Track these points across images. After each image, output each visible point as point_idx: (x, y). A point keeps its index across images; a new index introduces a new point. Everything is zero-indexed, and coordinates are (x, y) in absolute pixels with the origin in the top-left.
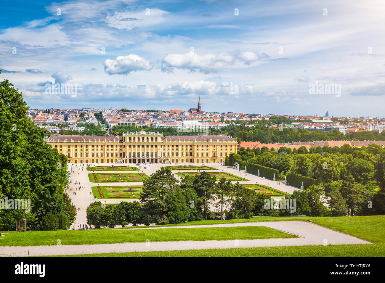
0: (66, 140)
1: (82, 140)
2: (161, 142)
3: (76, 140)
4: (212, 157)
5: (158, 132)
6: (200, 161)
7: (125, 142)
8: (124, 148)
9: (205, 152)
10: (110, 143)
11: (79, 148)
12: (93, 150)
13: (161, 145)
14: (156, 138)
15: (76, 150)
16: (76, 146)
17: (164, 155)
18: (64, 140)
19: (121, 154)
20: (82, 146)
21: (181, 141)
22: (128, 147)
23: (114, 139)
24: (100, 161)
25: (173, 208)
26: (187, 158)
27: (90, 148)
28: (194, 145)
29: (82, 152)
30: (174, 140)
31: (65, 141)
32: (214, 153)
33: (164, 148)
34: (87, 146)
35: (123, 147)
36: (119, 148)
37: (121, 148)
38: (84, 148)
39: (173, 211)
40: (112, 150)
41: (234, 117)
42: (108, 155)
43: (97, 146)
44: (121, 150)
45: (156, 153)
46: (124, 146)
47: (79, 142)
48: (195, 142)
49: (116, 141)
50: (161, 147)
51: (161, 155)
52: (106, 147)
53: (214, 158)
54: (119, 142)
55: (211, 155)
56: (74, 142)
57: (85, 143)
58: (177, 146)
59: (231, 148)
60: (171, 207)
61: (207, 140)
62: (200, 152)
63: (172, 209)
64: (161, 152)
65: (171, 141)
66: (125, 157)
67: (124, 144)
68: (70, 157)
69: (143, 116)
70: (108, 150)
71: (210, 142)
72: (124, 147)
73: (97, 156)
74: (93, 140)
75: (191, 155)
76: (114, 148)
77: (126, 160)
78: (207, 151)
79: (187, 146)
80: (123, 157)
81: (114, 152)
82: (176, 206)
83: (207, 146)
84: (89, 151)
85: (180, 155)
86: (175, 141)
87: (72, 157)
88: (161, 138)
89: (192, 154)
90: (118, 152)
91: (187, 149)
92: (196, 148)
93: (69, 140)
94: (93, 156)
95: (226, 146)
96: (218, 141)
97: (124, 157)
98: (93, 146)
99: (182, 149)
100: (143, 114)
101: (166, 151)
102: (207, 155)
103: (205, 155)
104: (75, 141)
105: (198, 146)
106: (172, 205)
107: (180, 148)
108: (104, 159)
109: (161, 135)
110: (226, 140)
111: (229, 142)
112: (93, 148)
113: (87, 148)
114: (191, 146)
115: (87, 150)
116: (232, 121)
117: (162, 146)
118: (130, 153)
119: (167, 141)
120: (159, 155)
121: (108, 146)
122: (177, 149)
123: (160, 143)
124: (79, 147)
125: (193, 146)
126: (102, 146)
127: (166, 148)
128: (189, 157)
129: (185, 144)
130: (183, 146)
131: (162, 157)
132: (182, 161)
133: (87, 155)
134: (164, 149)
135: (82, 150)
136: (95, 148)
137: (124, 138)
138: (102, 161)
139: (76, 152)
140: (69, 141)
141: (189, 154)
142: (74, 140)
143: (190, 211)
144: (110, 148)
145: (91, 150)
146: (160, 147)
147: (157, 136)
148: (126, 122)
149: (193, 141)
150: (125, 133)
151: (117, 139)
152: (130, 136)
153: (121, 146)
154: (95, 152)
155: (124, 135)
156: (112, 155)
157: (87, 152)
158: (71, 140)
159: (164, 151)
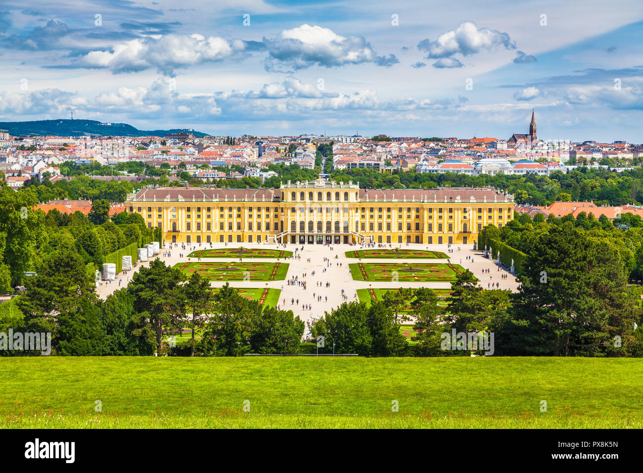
0: (169, 196)
1: (199, 196)
2: (355, 201)
3: (188, 196)
4: (460, 232)
5: (351, 183)
6: (435, 239)
7: (285, 201)
8: (283, 214)
9: (445, 222)
10: (255, 204)
11: (194, 214)
12: (222, 216)
13: (357, 209)
14: (346, 194)
15: (189, 216)
16: (189, 209)
17: (363, 228)
18: (165, 197)
19: (276, 224)
20: (199, 209)
21: (396, 200)
22: (289, 211)
23: (264, 196)
24: (235, 238)
25: (68, 333)
26: (410, 234)
27: (216, 213)
28: (423, 209)
29: (199, 220)
30: (383, 198)
31: (168, 199)
32: (465, 225)
33: (363, 214)
34: (209, 209)
35: (280, 210)
36: (272, 214)
37: (276, 213)
38: (204, 213)
39: (69, 340)
40: (259, 216)
41: (599, 151)
42: (250, 228)
43: (230, 209)
44: (276, 216)
45: (346, 224)
46: (282, 209)
47: (194, 200)
48: (426, 201)
49: (268, 200)
50: (357, 212)
51: (357, 227)
52: (247, 212)
53: (465, 235)
54: (272, 200)
55: (458, 228)
56: (184, 200)
57: (204, 203)
58: (389, 210)
59: (501, 215)
60: (64, 331)
61: (451, 198)
62: (435, 222)
63: (67, 335)
64: (357, 223)
65: (376, 201)
66: (285, 231)
67: (282, 204)
68: (177, 230)
69: (412, 151)
70: (250, 216)
71: (456, 201)
72: (282, 211)
73: (230, 228)
74: (222, 197)
75: (417, 228)
76: (263, 213)
77: (285, 237)
78: (451, 221)
79: (409, 210)
80: (280, 231)
81: (264, 221)
82: (75, 330)
83: (451, 210)
84: (214, 218)
85: (394, 228)
86: (385, 201)
87: (180, 229)
88: (357, 193)
89: (420, 227)
90: (272, 221)
91: (409, 217)
92: (426, 214)
93: (174, 196)
94: (222, 228)
95: (490, 210)
96: (473, 199)
97: (282, 231)
98: (222, 209)
99: (400, 217)
100: (413, 146)
101: (367, 221)
102: (450, 228)
103: (445, 228)
104: (187, 200)
105: (430, 210)
106: (66, 327)
107: (395, 213)
108: (243, 234)
109: (357, 187)
110: (491, 197)
111: (496, 203)
112: (222, 213)
113: (209, 214)
114: (418, 210)
115: (209, 216)
116: (593, 160)
117: (359, 211)
118: (294, 223)
119: (368, 201)
120: (352, 229)
121: (251, 209)
122: (389, 217)
123: (354, 204)
124: (194, 212)
125: (421, 211)
126: (239, 209)
127: (367, 213)
128: (414, 233)
129: (405, 206)
130: (400, 210)
131: (357, 231)
132: (400, 240)
133: (209, 227)
134: (363, 217)
135: (199, 216)
136: (226, 212)
137: (283, 193)
138: (239, 239)
139: (189, 220)
140: (175, 200)
141: (413, 227)
142: (184, 197)
143: (110, 341)
144: (255, 212)
145: (218, 216)
146: (354, 211)
147: (347, 190)
148: (362, 162)
149: (422, 201)
150: (286, 183)
151: (268, 196)
152: (294, 190)
153: (276, 210)
154: (226, 220)
155: (282, 187)
156: (259, 228)
157: (209, 220)
158: (179, 196)
159: (363, 221)
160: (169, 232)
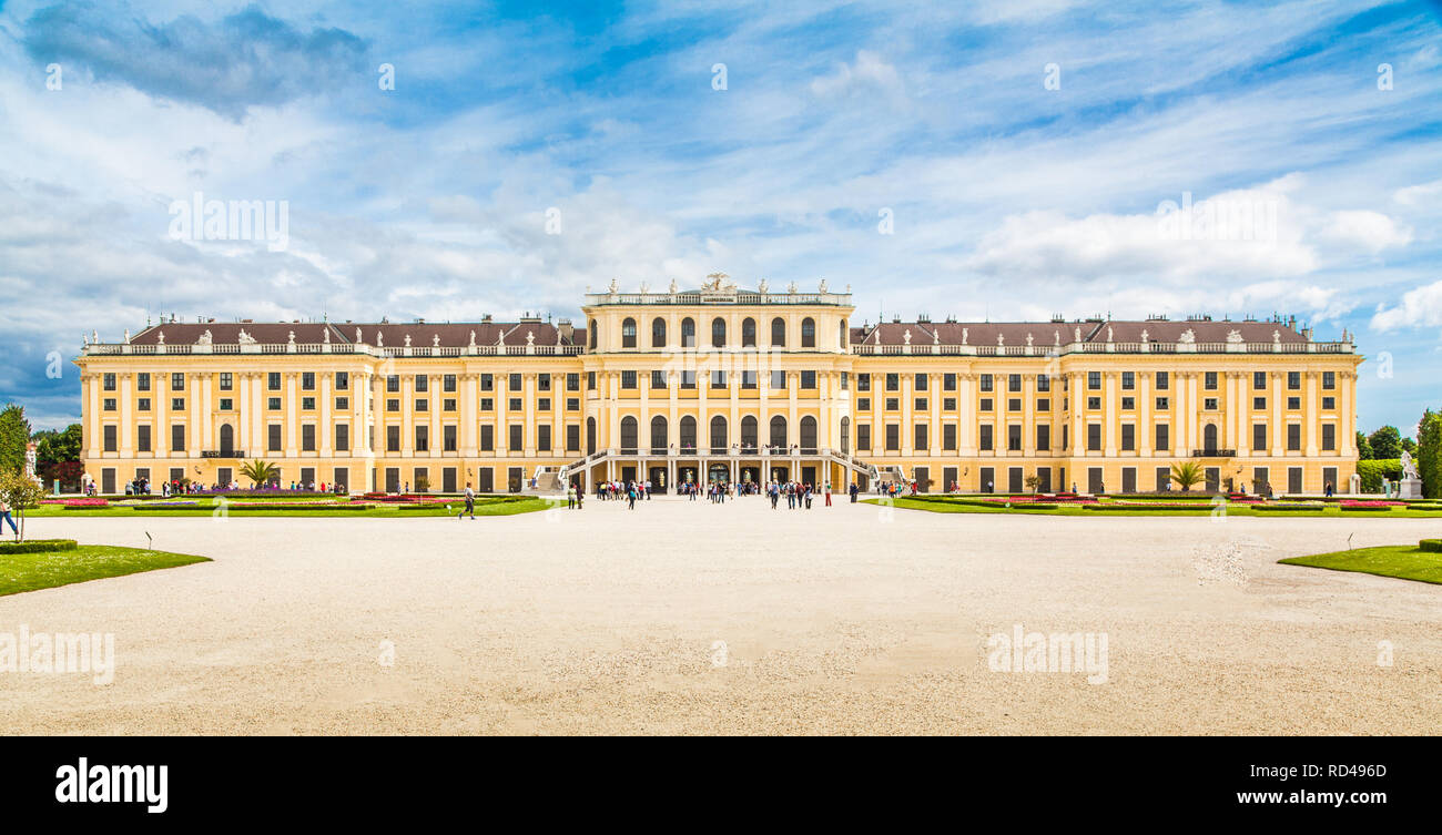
0: (208, 337)
2: (840, 350)
3: (271, 335)
4: (1195, 454)
7: (599, 349)
8: (593, 394)
9: (1145, 419)
10: (502, 363)
11: (292, 394)
12: (393, 405)
13: (845, 376)
14: (809, 326)
15: (275, 404)
16: (274, 381)
17: (864, 441)
18: (195, 340)
19: (573, 432)
20: (309, 381)
21: (972, 350)
22: (616, 383)
23: (530, 336)
26: (1018, 461)
29: (309, 418)
31: (203, 344)
32: (1211, 431)
33: (864, 394)
34: (342, 380)
35: (584, 384)
36: (558, 394)
37: (573, 395)
38: (327, 390)
40: (516, 404)
42: (487, 443)
43: (422, 383)
44: (573, 405)
45: (809, 425)
46: (591, 376)
47: (291, 349)
48: (1076, 348)
49: (543, 348)
50: (845, 387)
51: (844, 437)
52: (474, 389)
53: (1209, 462)
54: (558, 350)
55: (1188, 439)
56: (258, 348)
57: (327, 359)
58: (949, 382)
62: (1111, 419)
64: (845, 423)
65: (907, 349)
66: (599, 450)
67: (587, 363)
68: (235, 449)
70: (487, 404)
71: (1179, 349)
72: (592, 386)
73: (422, 444)
74: (393, 341)
75: (1043, 442)
76: (530, 393)
77: (600, 471)
78: (1162, 417)
79: (1015, 382)
80: (583, 449)
81: (530, 420)
83: (1162, 380)
84: (361, 410)
85: (968, 441)
86: (936, 349)
87: (245, 448)
88: (843, 324)
89: (1055, 438)
90: (559, 419)
91: (1015, 406)
92: (1079, 392)
94: (392, 444)
95: (1293, 380)
96: (1232, 343)
97: (591, 449)
98: (392, 382)
99: (987, 405)
101: (878, 418)
102: (1162, 437)
103: (1146, 439)
104: (268, 347)
105: (1094, 380)
107: (968, 394)
112: (392, 397)
113: (342, 394)
114: (1045, 384)
115: (342, 404)
117: (850, 383)
118: (629, 426)
119: (879, 349)
120: (828, 441)
121: (487, 382)
122: (950, 405)
123: (835, 360)
124: (291, 389)
125: (1056, 386)
126: (450, 383)
127: (878, 393)
128: (1033, 458)
129: (1002, 368)
130: (987, 382)
131: (845, 450)
133: (342, 440)
134: (864, 405)
135: (309, 404)
136: (408, 393)
137: (594, 324)
139: (275, 418)
140: (228, 348)
141: (1029, 439)
142: (259, 341)
144: (501, 391)
145: (379, 405)
146: (837, 382)
147: (810, 313)
151: (547, 336)
152: (631, 313)
153: (573, 382)
154: (408, 421)
156: (516, 443)
157: (342, 417)
158: (243, 334)
159: (864, 418)
160: (205, 455)
